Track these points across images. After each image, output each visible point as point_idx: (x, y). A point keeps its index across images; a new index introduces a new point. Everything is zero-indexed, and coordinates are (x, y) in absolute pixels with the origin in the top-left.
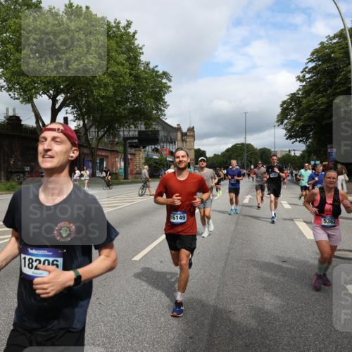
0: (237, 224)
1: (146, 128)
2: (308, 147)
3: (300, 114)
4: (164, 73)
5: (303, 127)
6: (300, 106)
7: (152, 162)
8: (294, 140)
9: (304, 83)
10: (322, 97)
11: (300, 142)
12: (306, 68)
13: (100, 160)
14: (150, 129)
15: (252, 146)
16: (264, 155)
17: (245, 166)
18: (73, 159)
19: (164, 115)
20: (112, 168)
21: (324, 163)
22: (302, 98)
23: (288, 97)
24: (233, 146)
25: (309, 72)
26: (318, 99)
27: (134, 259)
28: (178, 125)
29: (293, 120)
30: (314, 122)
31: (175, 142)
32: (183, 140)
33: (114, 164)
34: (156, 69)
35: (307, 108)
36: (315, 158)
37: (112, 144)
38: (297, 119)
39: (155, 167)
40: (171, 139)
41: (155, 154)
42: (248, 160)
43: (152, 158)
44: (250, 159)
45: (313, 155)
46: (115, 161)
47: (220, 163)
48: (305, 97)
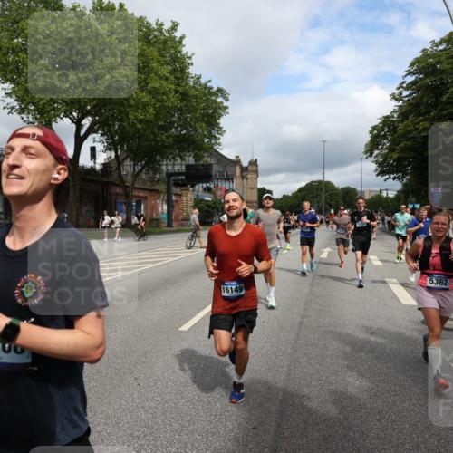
0: (312, 285)
1: (195, 161)
2: (405, 185)
3: (394, 143)
4: (220, 90)
5: (398, 160)
6: (395, 132)
7: (203, 205)
8: (387, 176)
9: (401, 103)
10: (424, 121)
11: (394, 179)
12: (404, 82)
13: (137, 201)
14: (201, 163)
15: (333, 185)
16: (348, 197)
17: (323, 209)
18: (56, 182)
19: (220, 144)
20: (152, 212)
22: (398, 122)
23: (379, 121)
24: (307, 185)
25: (406, 89)
26: (419, 123)
27: (180, 329)
28: (237, 157)
29: (387, 151)
30: (412, 154)
31: (232, 179)
32: (243, 177)
33: (154, 208)
34: (209, 85)
35: (403, 136)
36: (413, 200)
37: (152, 181)
38: (391, 149)
39: (207, 211)
40: (227, 175)
41: (207, 194)
42: (326, 203)
43: (203, 200)
44: (328, 201)
45: (411, 196)
46: (156, 204)
47: (291, 206)
48: (402, 122)
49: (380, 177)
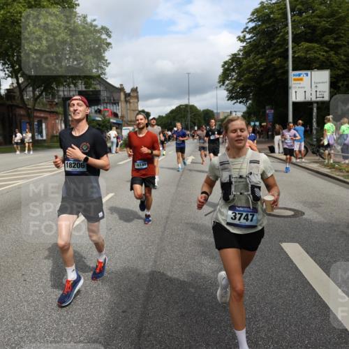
0: (178, 186)
1: (86, 88)
2: (248, 108)
3: (240, 75)
4: (103, 28)
5: (242, 88)
6: (241, 67)
7: (94, 124)
8: (235, 101)
9: (244, 44)
10: (261, 58)
11: (240, 102)
12: (247, 27)
13: (38, 121)
14: (91, 89)
15: (196, 107)
16: (208, 115)
17: (189, 127)
19: (105, 74)
20: (53, 129)
21: (263, 124)
22: (243, 58)
23: (229, 58)
24: (177, 108)
25: (249, 33)
26: (257, 60)
28: (121, 85)
29: (234, 81)
30: (253, 83)
31: (118, 103)
32: (127, 101)
33: (54, 127)
35: (246, 69)
36: (254, 119)
37: (51, 105)
38: (238, 80)
40: (114, 100)
41: (98, 115)
42: (191, 121)
43: (94, 120)
44: (193, 120)
45: (252, 116)
46: (56, 123)
47: (165, 124)
48: (245, 58)
49: (230, 101)
